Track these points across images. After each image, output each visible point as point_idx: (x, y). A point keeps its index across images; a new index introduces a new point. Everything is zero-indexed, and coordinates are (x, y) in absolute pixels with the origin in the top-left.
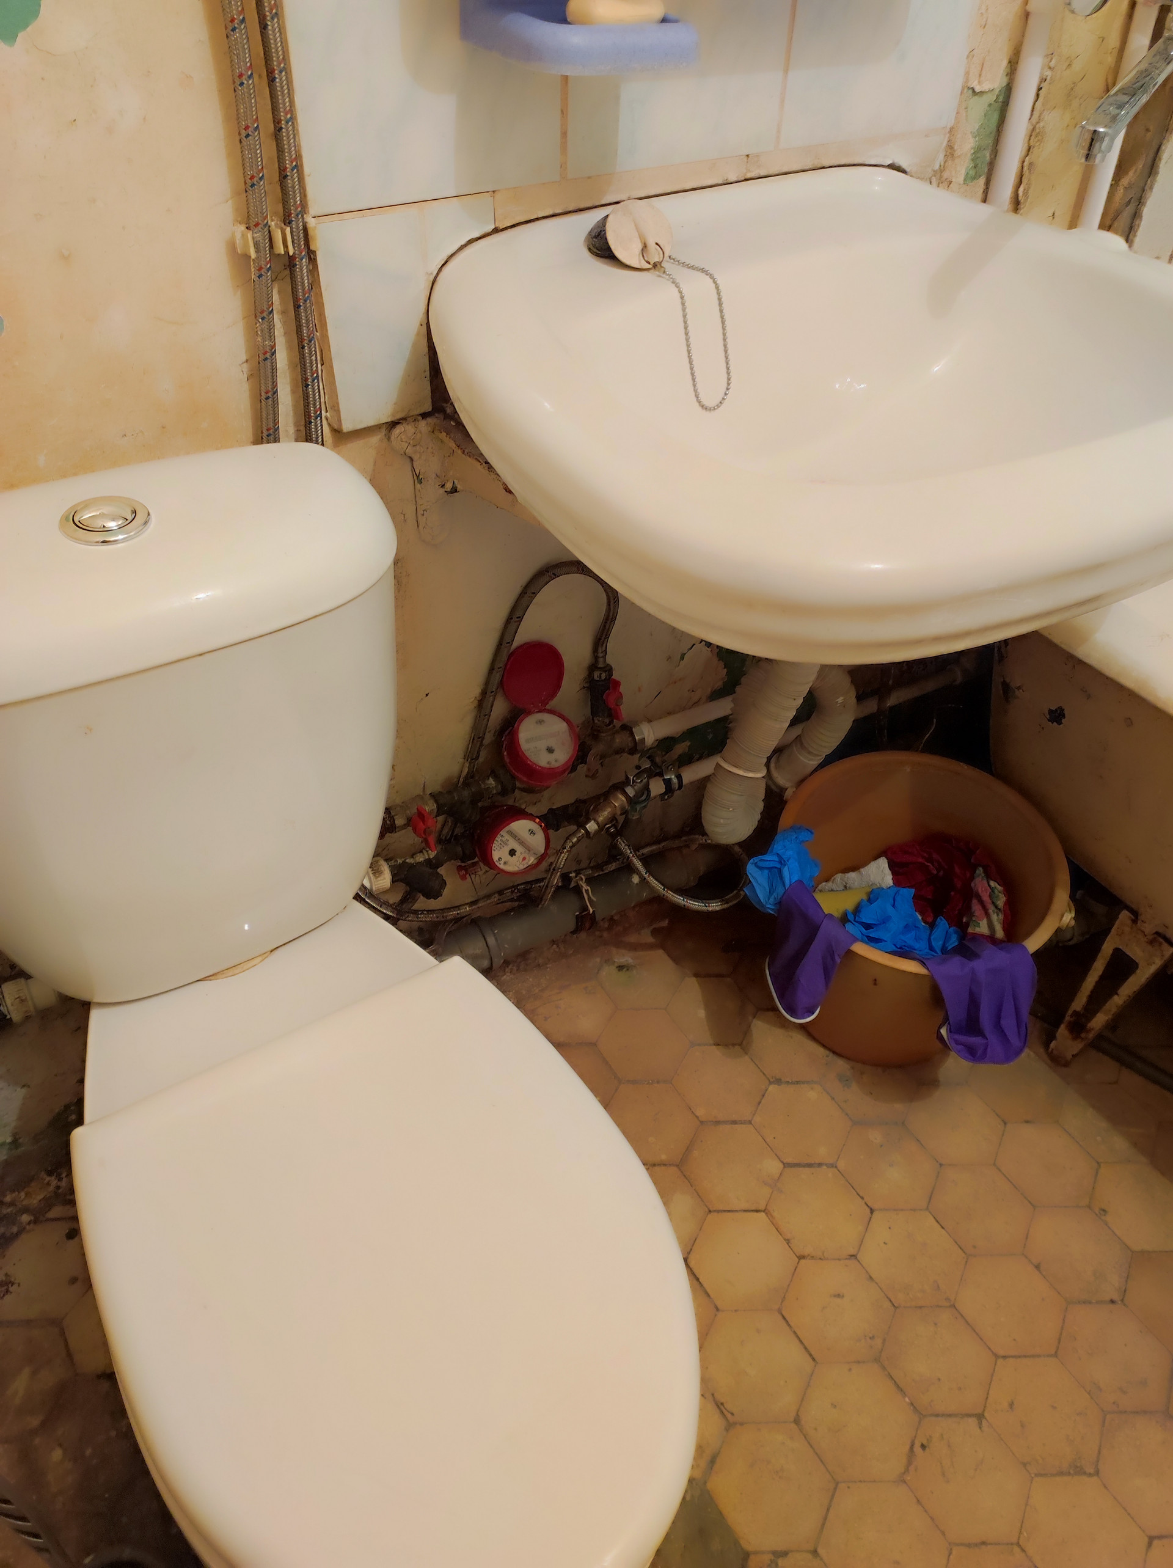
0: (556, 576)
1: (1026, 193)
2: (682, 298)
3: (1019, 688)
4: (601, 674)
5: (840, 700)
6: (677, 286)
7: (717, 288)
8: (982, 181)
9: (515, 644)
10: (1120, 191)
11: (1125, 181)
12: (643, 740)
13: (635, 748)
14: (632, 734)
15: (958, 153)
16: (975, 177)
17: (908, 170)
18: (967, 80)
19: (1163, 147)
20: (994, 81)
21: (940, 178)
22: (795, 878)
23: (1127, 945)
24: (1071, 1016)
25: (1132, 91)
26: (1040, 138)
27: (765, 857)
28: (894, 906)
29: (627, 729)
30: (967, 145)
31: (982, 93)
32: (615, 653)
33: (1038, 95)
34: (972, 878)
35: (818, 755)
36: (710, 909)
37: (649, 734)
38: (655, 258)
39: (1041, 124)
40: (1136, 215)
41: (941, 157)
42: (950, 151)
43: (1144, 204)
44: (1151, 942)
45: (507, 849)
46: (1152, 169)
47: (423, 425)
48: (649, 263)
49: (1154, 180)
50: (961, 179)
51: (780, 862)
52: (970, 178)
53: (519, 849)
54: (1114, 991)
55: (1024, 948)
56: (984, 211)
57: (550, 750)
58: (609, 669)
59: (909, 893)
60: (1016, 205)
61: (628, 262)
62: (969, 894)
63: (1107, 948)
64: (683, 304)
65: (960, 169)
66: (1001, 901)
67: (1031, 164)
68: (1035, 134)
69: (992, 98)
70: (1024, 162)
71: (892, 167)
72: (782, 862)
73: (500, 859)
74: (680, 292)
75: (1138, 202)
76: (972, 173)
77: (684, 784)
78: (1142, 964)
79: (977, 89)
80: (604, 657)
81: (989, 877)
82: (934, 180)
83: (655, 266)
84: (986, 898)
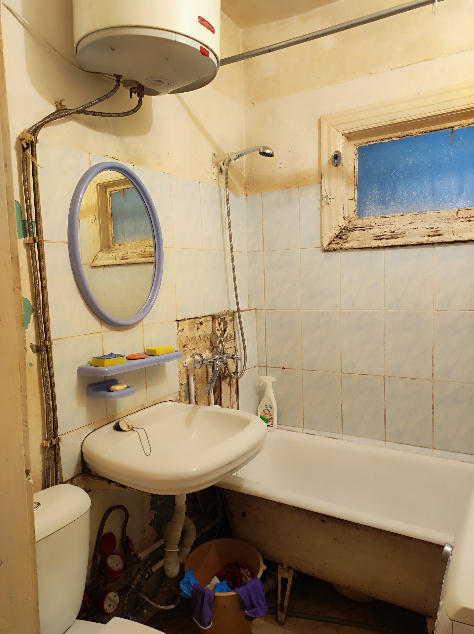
0: (112, 511)
1: (197, 400)
2: (139, 434)
3: (233, 511)
4: (126, 539)
5: (191, 527)
6: (137, 432)
7: (145, 431)
8: (188, 399)
9: (103, 534)
10: (216, 396)
11: (216, 394)
12: (140, 558)
13: (139, 561)
14: (137, 557)
15: (182, 395)
16: (186, 399)
17: (173, 401)
18: (180, 383)
19: (221, 386)
20: (185, 382)
21: (180, 401)
22: (194, 582)
23: (283, 575)
24: (279, 606)
25: (212, 381)
26: (197, 389)
27: (184, 580)
28: (222, 586)
29: (136, 556)
30: (183, 394)
31: (183, 384)
32: (129, 533)
33: (194, 382)
34: (240, 571)
35: (189, 547)
36: (172, 607)
37: (142, 555)
38: (131, 428)
39: (196, 387)
40: (221, 400)
41: (179, 397)
42: (181, 395)
43: (222, 397)
44: (288, 571)
45: (108, 605)
46: (220, 391)
47: (80, 477)
48: (130, 429)
49: (222, 392)
50: (184, 400)
51: (188, 580)
52: (185, 400)
53: (112, 604)
54: (286, 591)
55: (258, 578)
56: (191, 406)
57: (117, 565)
58: (128, 537)
59: (225, 582)
60: (196, 402)
61: (125, 430)
62: (241, 576)
63: (279, 579)
64: (139, 435)
65: (183, 398)
66: (249, 574)
67: (197, 394)
68: (196, 389)
69: (185, 384)
70: (195, 394)
71: (170, 401)
72: (189, 579)
73: (106, 609)
74: (138, 433)
75: (220, 397)
76: (186, 398)
77: (153, 572)
78: (288, 578)
79: (182, 384)
80: (126, 534)
81: (244, 569)
82: (179, 401)
83: (131, 429)
84: (245, 574)
